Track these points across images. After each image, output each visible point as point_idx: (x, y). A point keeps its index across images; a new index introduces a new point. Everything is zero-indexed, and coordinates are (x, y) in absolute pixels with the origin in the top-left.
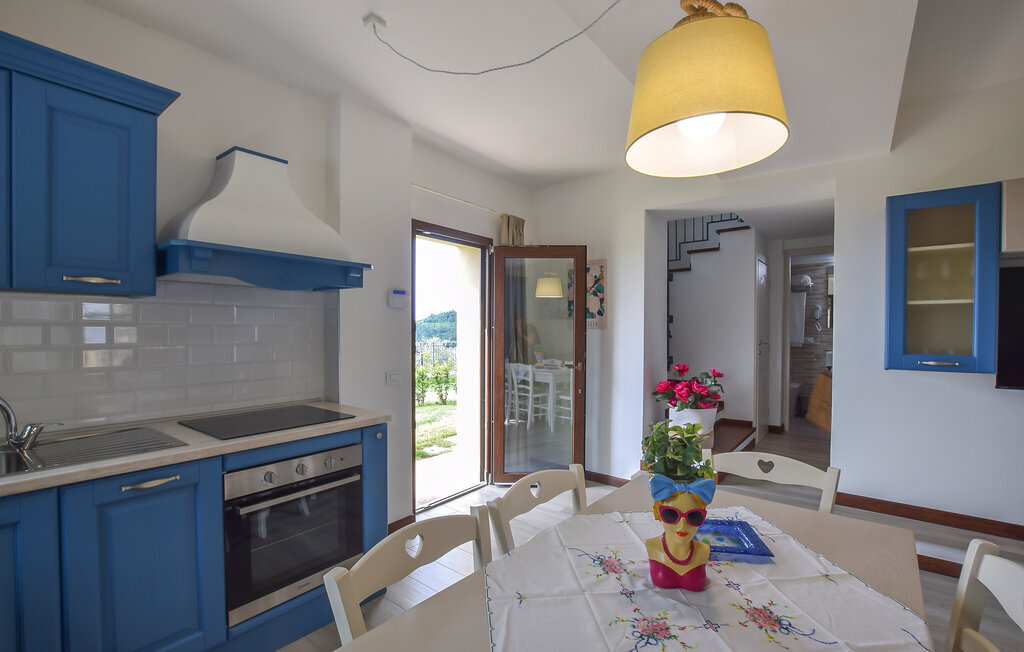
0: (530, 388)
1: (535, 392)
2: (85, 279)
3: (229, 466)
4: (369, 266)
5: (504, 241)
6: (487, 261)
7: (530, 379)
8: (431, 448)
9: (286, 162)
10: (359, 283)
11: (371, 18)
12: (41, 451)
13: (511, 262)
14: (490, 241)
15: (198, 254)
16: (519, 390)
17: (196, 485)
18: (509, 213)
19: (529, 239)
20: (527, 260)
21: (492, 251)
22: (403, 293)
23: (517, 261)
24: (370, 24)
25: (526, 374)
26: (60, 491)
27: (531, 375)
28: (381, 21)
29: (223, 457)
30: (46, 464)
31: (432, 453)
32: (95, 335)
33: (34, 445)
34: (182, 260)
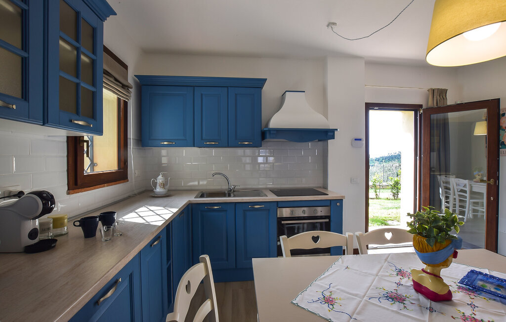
0: (467, 195)
1: (471, 198)
2: (244, 143)
3: (279, 206)
4: (337, 130)
5: (430, 104)
6: (418, 118)
7: (467, 189)
8: (393, 222)
9: (304, 92)
10: (333, 137)
11: (331, 24)
12: (235, 193)
13: (434, 117)
14: (421, 106)
15: (272, 132)
16: (460, 196)
17: (269, 210)
18: (433, 88)
19: (451, 100)
20: (449, 113)
21: (422, 111)
22: (360, 140)
23: (441, 116)
24: (330, 27)
25: (465, 186)
26: (236, 203)
27: (468, 186)
28: (334, 24)
29: (277, 202)
30: (235, 196)
31: (393, 224)
32: (260, 160)
33: (234, 191)
34: (268, 135)
